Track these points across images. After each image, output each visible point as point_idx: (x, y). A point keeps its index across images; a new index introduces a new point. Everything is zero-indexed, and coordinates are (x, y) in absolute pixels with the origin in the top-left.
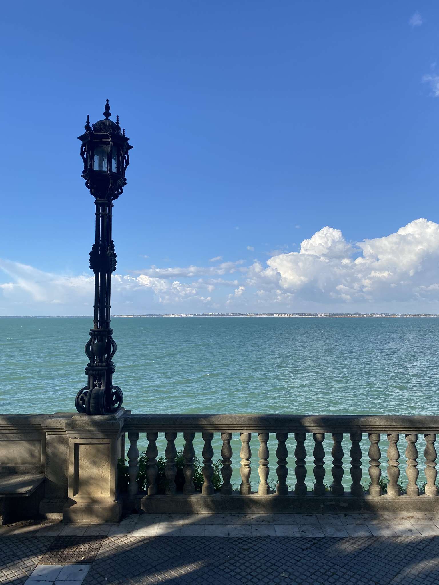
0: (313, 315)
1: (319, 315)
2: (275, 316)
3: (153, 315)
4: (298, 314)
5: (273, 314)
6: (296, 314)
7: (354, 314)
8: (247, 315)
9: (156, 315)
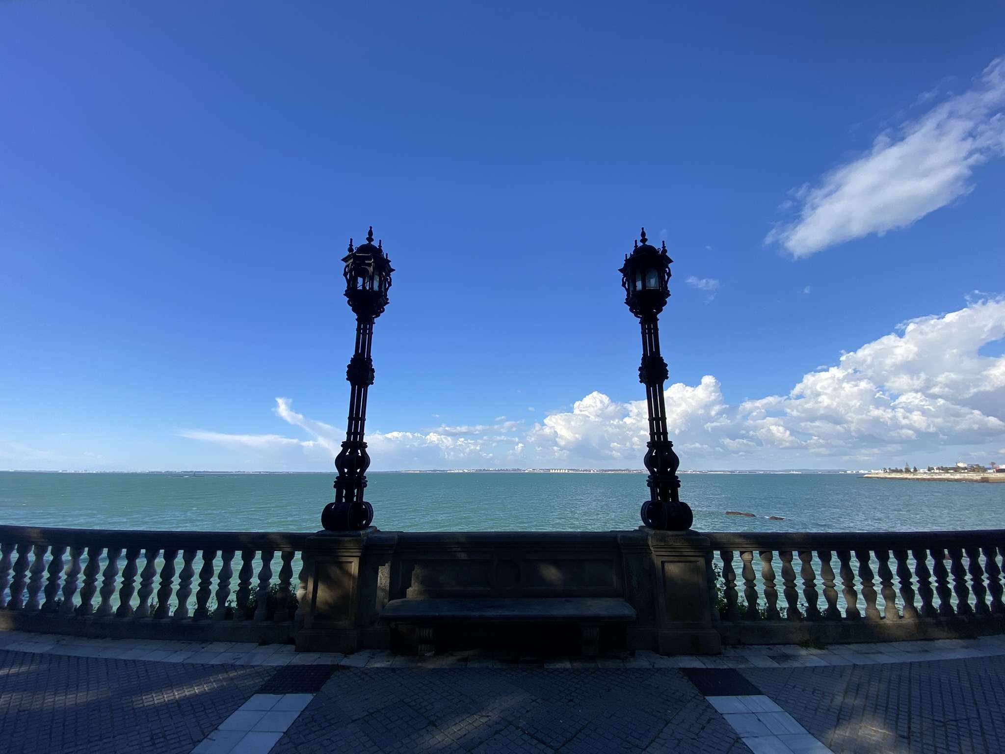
0: (586, 471)
1: (592, 471)
2: (551, 472)
3: (438, 471)
4: (574, 470)
5: (550, 470)
6: (571, 470)
7: (624, 470)
8: (525, 470)
9: (441, 471)
